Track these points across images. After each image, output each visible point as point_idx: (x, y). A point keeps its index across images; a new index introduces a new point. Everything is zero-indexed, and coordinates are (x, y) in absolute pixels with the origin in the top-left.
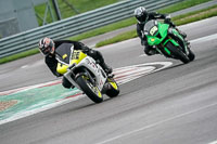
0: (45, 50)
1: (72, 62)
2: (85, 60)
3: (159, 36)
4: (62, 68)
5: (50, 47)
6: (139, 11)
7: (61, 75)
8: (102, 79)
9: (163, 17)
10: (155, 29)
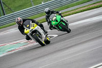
0: (19, 23)
1: (31, 28)
2: (37, 27)
3: (57, 21)
4: (27, 31)
5: (21, 21)
6: (47, 9)
7: (26, 34)
8: (44, 36)
9: (57, 13)
10: (55, 18)
